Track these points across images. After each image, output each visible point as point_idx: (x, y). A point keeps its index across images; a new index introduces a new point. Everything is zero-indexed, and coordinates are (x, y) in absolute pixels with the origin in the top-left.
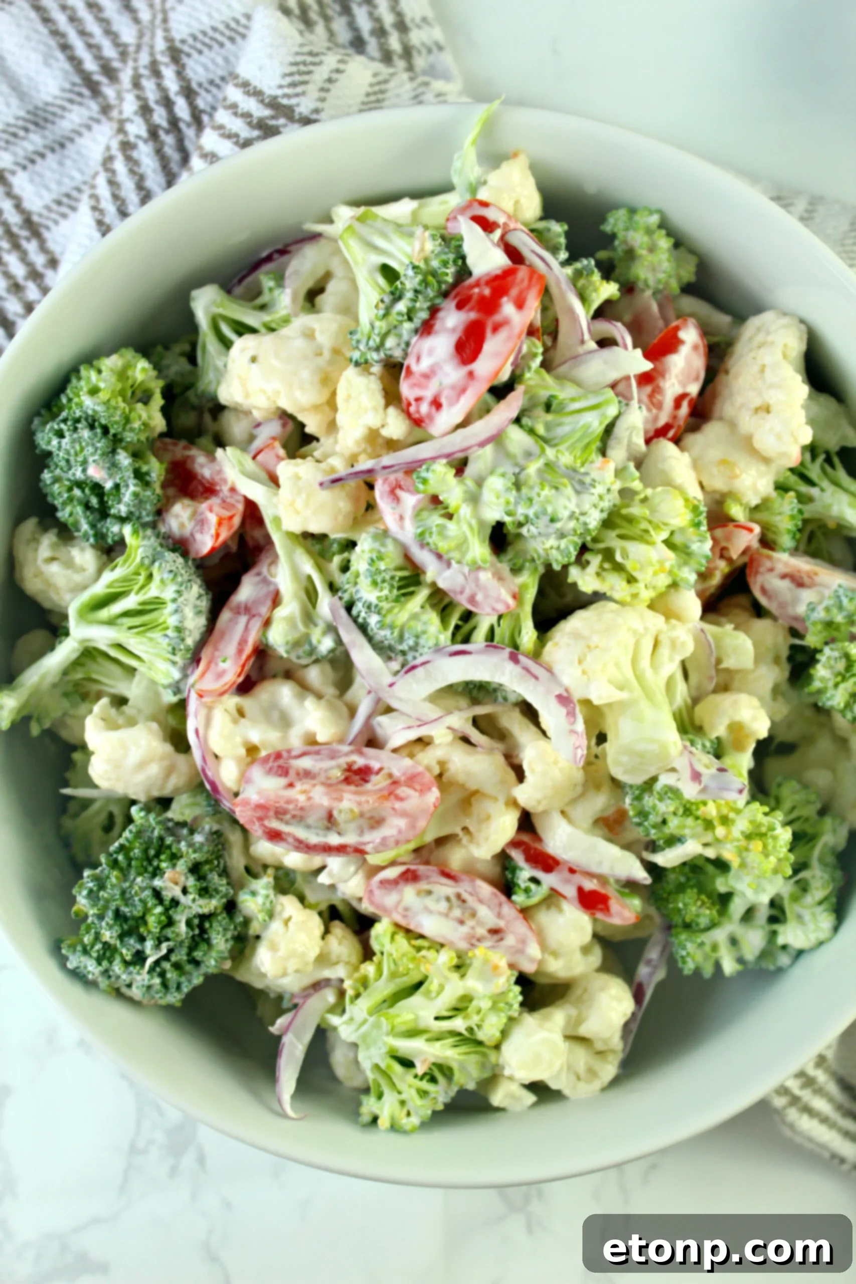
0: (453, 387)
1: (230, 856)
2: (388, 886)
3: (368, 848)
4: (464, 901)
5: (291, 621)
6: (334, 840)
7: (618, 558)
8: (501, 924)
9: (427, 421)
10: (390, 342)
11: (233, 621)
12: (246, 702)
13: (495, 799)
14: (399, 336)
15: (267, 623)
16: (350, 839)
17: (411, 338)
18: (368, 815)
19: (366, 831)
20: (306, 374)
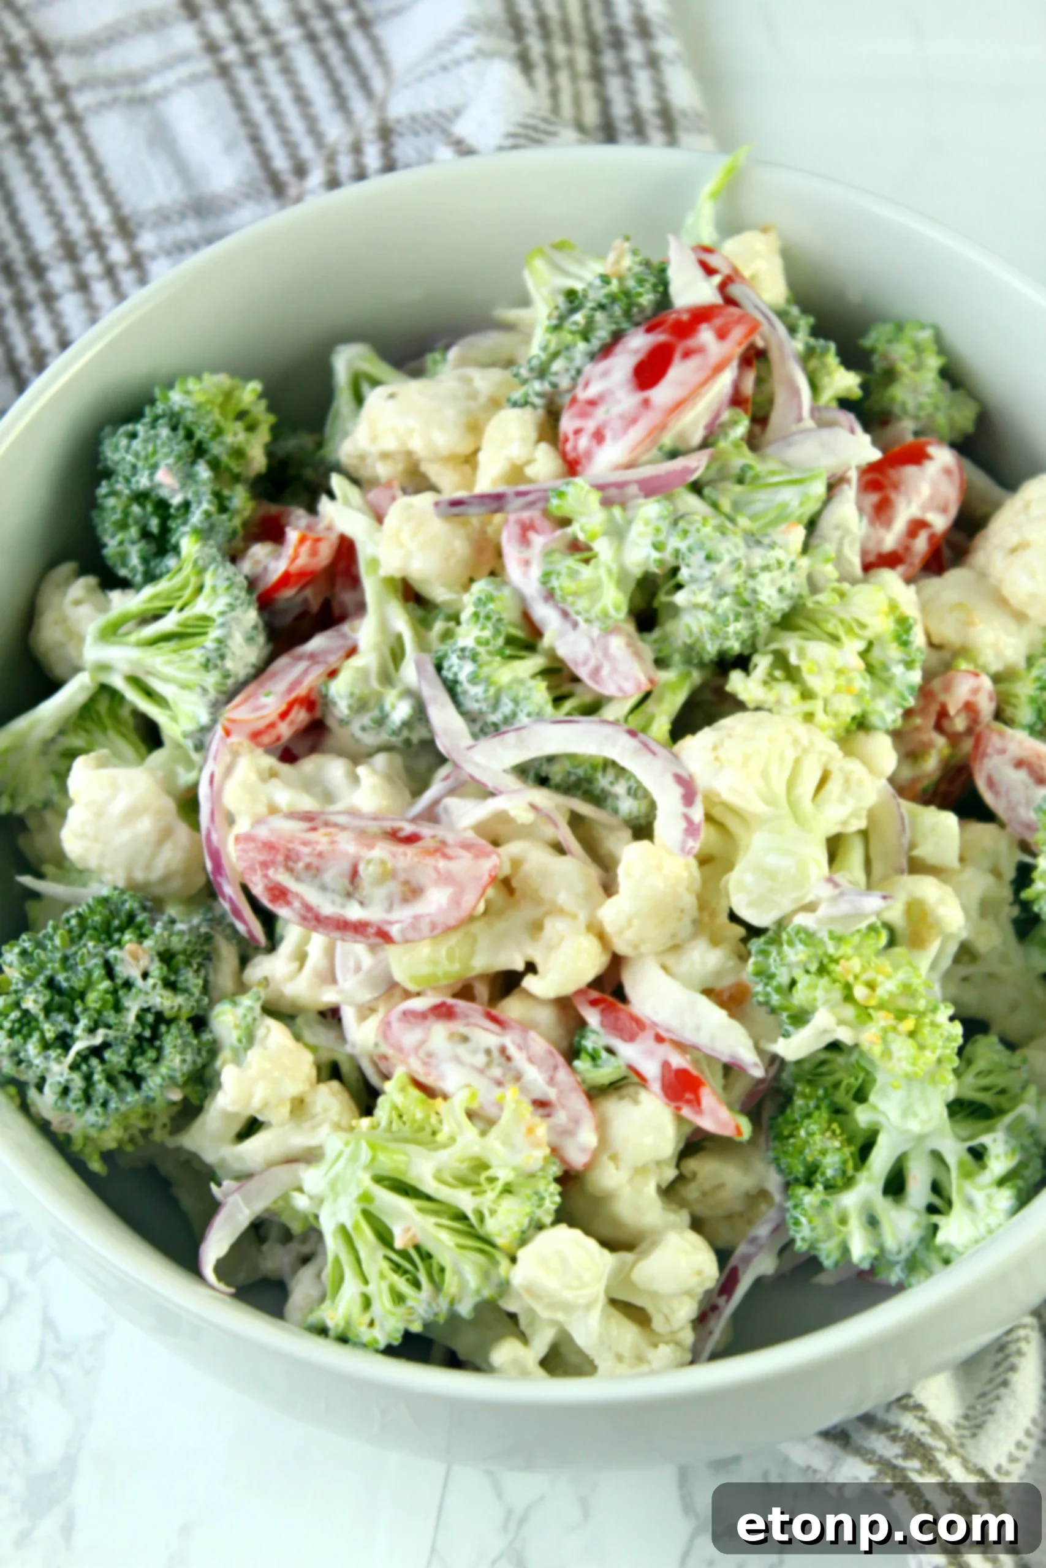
0: (622, 417)
1: (216, 971)
2: (412, 1019)
3: (394, 931)
4: (509, 1059)
5: (364, 673)
6: (354, 912)
7: (793, 660)
8: (552, 1094)
9: (584, 461)
10: (557, 366)
11: (290, 666)
12: (284, 768)
13: (574, 917)
14: (571, 360)
15: (333, 674)
16: (373, 914)
17: (584, 365)
18: (402, 876)
19: (396, 906)
20: (451, 413)
